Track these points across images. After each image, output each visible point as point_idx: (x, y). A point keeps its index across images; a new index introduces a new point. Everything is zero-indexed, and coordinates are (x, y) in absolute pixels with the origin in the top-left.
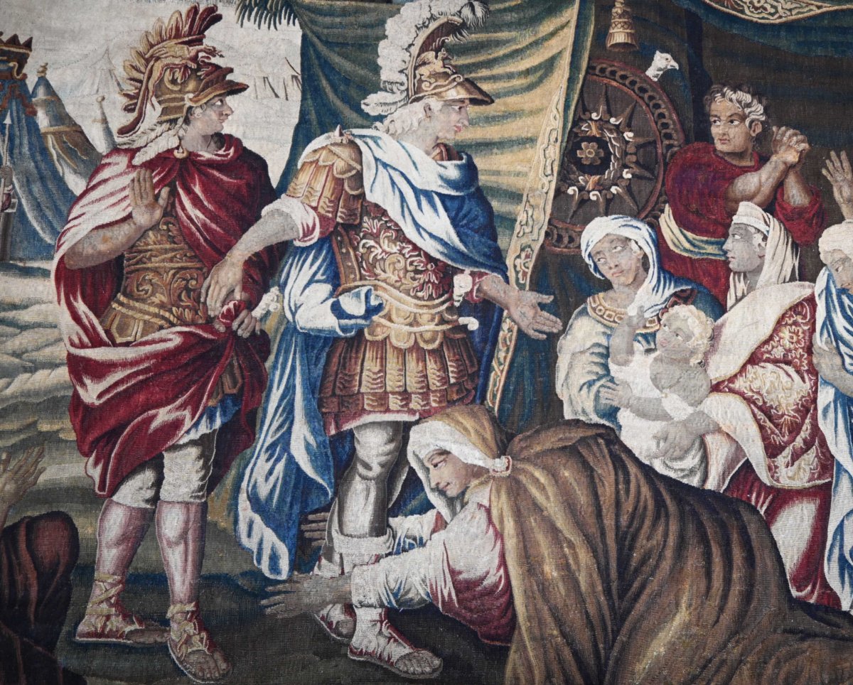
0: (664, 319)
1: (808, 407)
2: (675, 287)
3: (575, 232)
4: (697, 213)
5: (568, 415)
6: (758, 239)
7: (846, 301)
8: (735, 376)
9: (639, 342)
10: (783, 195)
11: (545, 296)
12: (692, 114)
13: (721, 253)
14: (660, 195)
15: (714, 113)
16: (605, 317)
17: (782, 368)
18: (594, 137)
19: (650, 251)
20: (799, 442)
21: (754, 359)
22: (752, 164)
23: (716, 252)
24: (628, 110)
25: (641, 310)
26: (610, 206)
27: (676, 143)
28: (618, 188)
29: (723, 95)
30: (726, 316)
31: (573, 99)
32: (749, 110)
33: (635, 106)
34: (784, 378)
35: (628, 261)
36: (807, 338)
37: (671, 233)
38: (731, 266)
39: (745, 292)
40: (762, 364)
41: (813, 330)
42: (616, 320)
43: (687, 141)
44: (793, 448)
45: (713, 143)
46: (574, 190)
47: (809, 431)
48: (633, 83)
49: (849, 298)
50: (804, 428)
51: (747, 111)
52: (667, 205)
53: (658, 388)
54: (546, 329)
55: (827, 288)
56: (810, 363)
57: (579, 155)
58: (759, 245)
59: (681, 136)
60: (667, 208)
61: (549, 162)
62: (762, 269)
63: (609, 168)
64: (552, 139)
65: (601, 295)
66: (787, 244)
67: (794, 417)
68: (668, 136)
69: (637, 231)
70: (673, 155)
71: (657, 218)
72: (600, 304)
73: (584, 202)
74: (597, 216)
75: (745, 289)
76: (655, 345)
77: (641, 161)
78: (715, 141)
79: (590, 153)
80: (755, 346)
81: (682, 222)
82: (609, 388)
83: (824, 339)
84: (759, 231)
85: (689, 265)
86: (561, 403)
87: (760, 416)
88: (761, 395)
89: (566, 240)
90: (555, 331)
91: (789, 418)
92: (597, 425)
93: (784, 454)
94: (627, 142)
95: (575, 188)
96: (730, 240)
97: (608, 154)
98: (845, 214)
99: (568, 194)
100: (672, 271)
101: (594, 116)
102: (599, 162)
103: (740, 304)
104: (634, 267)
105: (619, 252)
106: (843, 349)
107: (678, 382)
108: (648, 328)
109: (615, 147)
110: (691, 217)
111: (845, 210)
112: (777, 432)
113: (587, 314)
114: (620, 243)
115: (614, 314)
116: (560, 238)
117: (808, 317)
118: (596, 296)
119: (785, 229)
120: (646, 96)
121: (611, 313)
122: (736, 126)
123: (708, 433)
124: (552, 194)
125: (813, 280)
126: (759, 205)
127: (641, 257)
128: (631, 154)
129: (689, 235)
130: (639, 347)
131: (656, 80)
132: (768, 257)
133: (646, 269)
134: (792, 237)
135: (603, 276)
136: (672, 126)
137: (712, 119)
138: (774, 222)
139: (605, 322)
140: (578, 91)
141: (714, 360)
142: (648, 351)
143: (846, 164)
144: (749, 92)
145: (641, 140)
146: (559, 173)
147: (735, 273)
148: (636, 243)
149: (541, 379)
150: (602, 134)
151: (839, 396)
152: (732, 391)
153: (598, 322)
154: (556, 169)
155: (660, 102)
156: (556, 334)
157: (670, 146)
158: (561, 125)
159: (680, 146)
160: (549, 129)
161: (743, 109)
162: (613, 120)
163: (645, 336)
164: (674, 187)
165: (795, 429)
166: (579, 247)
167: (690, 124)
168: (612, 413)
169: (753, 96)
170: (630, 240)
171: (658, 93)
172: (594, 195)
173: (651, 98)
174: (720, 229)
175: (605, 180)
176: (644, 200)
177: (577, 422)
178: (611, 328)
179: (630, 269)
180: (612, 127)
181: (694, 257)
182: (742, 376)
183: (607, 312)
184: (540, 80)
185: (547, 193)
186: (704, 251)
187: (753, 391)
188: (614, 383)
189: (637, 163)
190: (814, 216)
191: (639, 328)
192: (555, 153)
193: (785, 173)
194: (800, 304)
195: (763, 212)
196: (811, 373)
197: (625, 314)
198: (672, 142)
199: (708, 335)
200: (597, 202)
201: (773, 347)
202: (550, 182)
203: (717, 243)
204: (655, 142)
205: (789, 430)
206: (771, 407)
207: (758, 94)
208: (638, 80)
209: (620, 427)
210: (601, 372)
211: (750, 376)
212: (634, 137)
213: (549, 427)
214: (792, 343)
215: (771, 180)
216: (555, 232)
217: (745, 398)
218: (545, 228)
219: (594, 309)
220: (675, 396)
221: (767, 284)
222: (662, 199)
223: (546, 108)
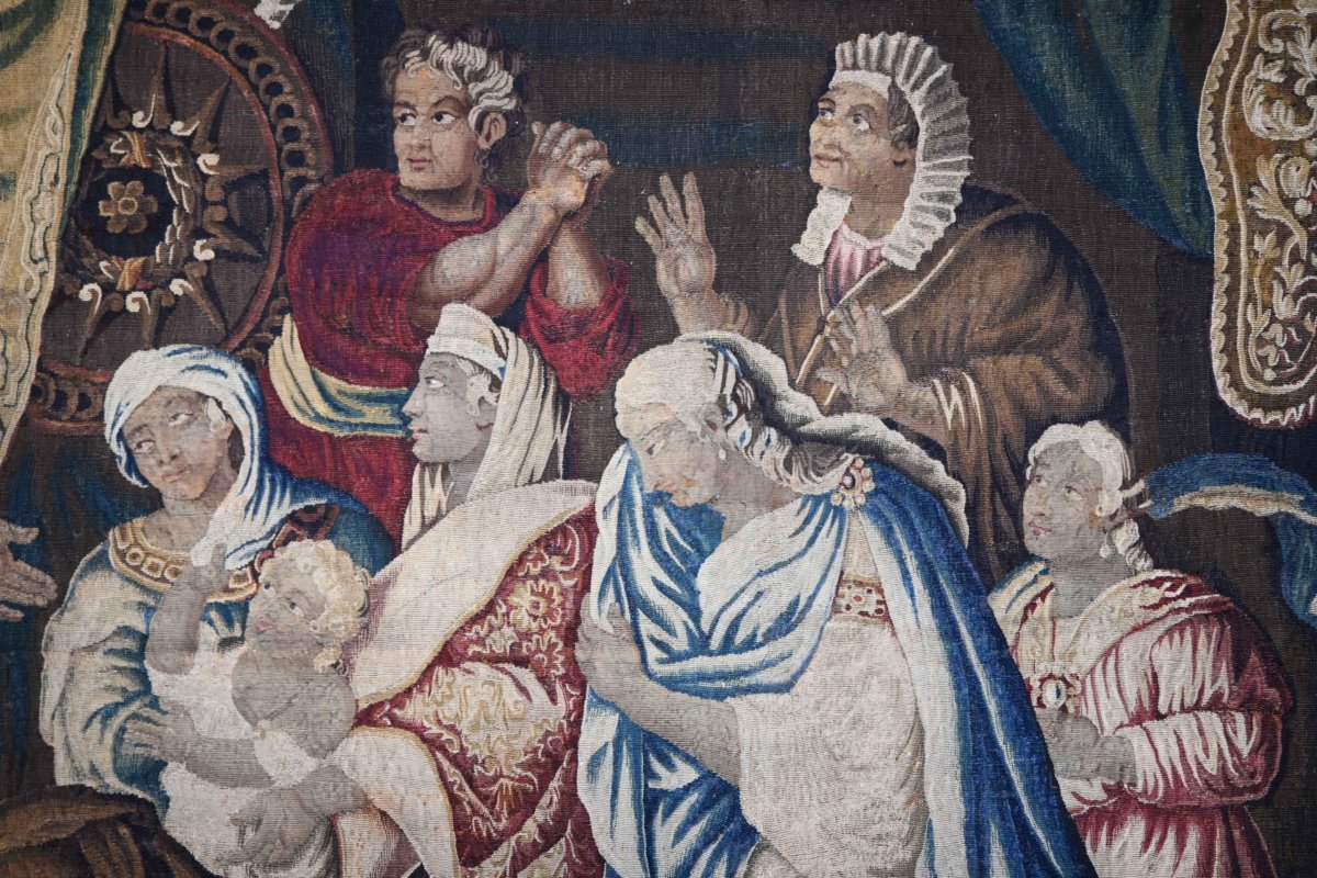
0: (266, 570)
1: (556, 756)
2: (293, 502)
3: (93, 384)
4: (351, 333)
5: (63, 778)
6: (481, 385)
7: (663, 521)
8: (409, 691)
9: (211, 623)
10: (544, 282)
11: (21, 530)
12: (353, 101)
13: (397, 421)
14: (274, 295)
15: (402, 98)
16: (144, 569)
17: (507, 673)
18: (137, 167)
19: (247, 422)
20: (530, 830)
21: (448, 656)
22: (478, 214)
23: (388, 420)
24: (211, 101)
25: (221, 554)
26: (167, 327)
27: (311, 173)
28: (186, 284)
29: (425, 54)
30: (398, 559)
31: (94, 82)
32: (481, 86)
33: (227, 89)
34: (511, 694)
35: (201, 445)
36: (569, 605)
37: (290, 382)
38: (416, 450)
39: (444, 506)
40: (468, 665)
41: (586, 587)
42: (167, 576)
43: (338, 168)
44: (518, 843)
45: (395, 170)
46: (94, 292)
47: (554, 807)
48: (226, 36)
49: (669, 515)
50: (544, 801)
51: (474, 89)
52: (288, 318)
53: (247, 719)
54: (24, 599)
55: (625, 494)
56: (571, 662)
57: (102, 213)
58: (482, 400)
59: (327, 157)
60: (288, 324)
61: (40, 229)
62: (483, 454)
63: (163, 240)
64: (48, 179)
65: (139, 522)
66: (544, 397)
67: (521, 779)
68: (297, 159)
69: (220, 378)
70: (304, 203)
71: (264, 347)
72: (136, 544)
73: (113, 316)
74: (135, 350)
75: (444, 499)
76: (244, 627)
77: (237, 218)
78: (400, 165)
79: (127, 205)
80: (455, 627)
81: (320, 355)
82: (148, 720)
83: (606, 607)
84: (482, 369)
85: (327, 451)
86: (49, 752)
87: (455, 776)
88: (458, 734)
89: (73, 403)
90: (40, 602)
91: (510, 783)
92: (120, 798)
93: (497, 856)
94: (205, 177)
95: (95, 286)
96: (418, 393)
97: (167, 205)
98: (680, 320)
99: (80, 301)
100: (289, 465)
101: (139, 120)
102: (144, 225)
103: (431, 533)
104: (211, 461)
105: (182, 427)
106: (647, 626)
107: (290, 704)
108: (232, 591)
109: (181, 190)
110: (341, 343)
111: (681, 312)
112: (485, 811)
113: (108, 565)
114: (184, 404)
115: (162, 564)
116: (61, 398)
117: (577, 558)
118: (129, 524)
119: (543, 362)
120: (252, 66)
121: (156, 561)
122: (448, 127)
123: (344, 812)
124: (44, 302)
125: (595, 476)
126: (486, 311)
127: (227, 435)
128: (214, 204)
129: (332, 383)
130: (209, 635)
131: (276, 25)
132: (499, 427)
133: (236, 465)
134: (557, 379)
135: (145, 481)
136: (306, 135)
137: (398, 112)
138: (518, 348)
139: (146, 581)
140: (104, 64)
141: (365, 659)
142: (226, 644)
143: (694, 205)
144: (482, 44)
145: (234, 172)
146: (61, 255)
147: (424, 465)
148: (219, 404)
149: (10, 705)
150: (153, 161)
151: (627, 728)
152: (397, 723)
153: (129, 580)
154: (53, 246)
155: (281, 79)
156: (42, 609)
157: (301, 181)
158: (67, 145)
159: (321, 180)
160: (41, 154)
161: (465, 84)
162: (177, 127)
163: (225, 610)
164: (303, 274)
165: (524, 803)
166: (100, 417)
167: (347, 129)
168: (149, 773)
169: (491, 52)
170: (205, 398)
171: (278, 58)
172: (134, 300)
173: (264, 69)
174: (400, 367)
175: (157, 265)
176: (240, 309)
177: (79, 791)
178: (156, 594)
179: (202, 465)
180: (176, 144)
181: (338, 433)
182: (421, 691)
183: (150, 560)
184: (25, 42)
185: (34, 301)
186: (358, 420)
187: (439, 722)
188: (159, 710)
189: (228, 223)
190: (610, 329)
191: (211, 594)
192: (52, 209)
193: (553, 232)
194: (562, 530)
195: (492, 325)
196: (571, 684)
197: (186, 562)
198: (302, 171)
199: (357, 605)
200: (140, 314)
201: (491, 629)
202: (42, 274)
203: (391, 399)
204: (265, 174)
205: (509, 806)
206: (475, 760)
207: (502, 49)
208: (236, 28)
209: (166, 800)
210: (132, 686)
211: (437, 693)
212: (221, 163)
213: (24, 803)
214: (535, 618)
215: (520, 249)
216: (52, 386)
217: (424, 740)
218: (31, 377)
219: (122, 555)
220: (281, 736)
221: (493, 488)
222: (276, 304)
223: (38, 104)
